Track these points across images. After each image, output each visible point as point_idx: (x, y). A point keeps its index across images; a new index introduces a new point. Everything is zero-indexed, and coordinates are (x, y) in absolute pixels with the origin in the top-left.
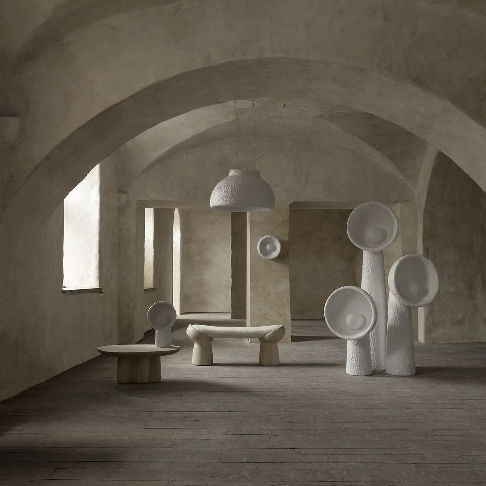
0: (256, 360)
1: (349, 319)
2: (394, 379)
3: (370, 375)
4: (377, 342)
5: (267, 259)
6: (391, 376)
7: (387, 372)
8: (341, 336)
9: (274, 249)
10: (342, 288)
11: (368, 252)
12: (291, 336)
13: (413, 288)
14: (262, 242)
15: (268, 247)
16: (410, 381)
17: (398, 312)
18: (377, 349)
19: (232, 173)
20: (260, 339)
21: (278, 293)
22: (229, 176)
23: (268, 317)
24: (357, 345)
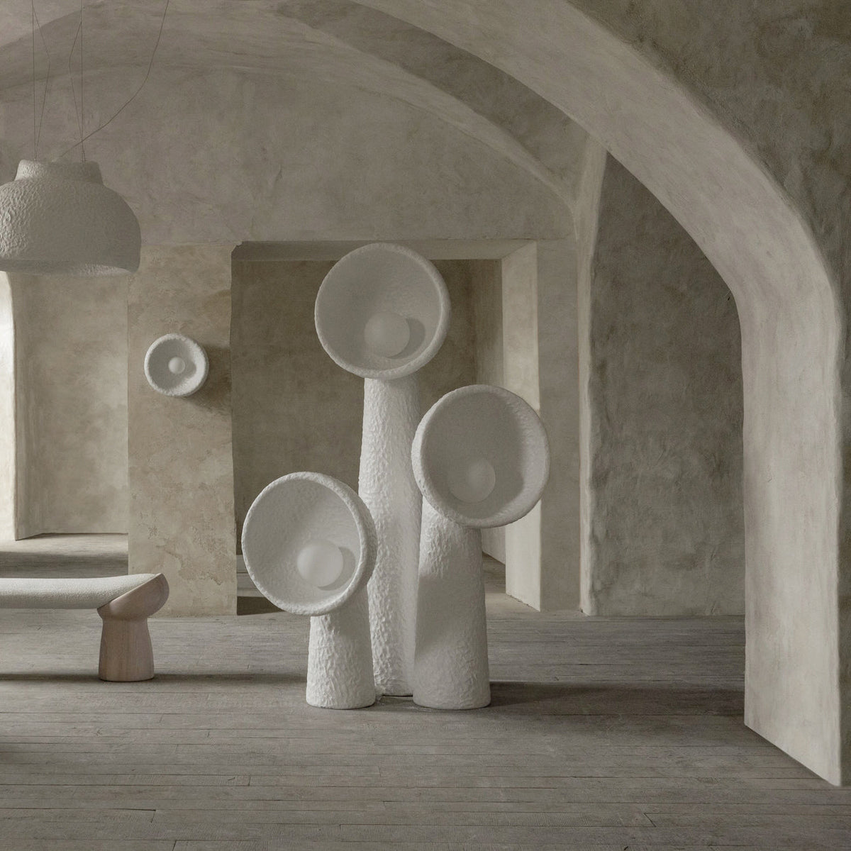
0: (91, 664)
1: (304, 559)
2: (431, 719)
3: (368, 707)
4: (395, 619)
5: (176, 397)
6: (422, 709)
7: (416, 699)
8: (281, 606)
9: (191, 369)
10: (286, 477)
11: (376, 381)
12: (239, 599)
13: (479, 475)
14: (155, 351)
15: (173, 365)
16: (461, 724)
17: (441, 539)
18: (393, 639)
19: (24, 171)
20: (99, 610)
21: (202, 486)
22: (16, 179)
23: (178, 551)
24: (330, 628)
